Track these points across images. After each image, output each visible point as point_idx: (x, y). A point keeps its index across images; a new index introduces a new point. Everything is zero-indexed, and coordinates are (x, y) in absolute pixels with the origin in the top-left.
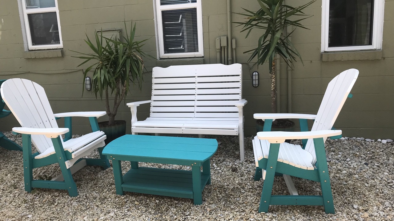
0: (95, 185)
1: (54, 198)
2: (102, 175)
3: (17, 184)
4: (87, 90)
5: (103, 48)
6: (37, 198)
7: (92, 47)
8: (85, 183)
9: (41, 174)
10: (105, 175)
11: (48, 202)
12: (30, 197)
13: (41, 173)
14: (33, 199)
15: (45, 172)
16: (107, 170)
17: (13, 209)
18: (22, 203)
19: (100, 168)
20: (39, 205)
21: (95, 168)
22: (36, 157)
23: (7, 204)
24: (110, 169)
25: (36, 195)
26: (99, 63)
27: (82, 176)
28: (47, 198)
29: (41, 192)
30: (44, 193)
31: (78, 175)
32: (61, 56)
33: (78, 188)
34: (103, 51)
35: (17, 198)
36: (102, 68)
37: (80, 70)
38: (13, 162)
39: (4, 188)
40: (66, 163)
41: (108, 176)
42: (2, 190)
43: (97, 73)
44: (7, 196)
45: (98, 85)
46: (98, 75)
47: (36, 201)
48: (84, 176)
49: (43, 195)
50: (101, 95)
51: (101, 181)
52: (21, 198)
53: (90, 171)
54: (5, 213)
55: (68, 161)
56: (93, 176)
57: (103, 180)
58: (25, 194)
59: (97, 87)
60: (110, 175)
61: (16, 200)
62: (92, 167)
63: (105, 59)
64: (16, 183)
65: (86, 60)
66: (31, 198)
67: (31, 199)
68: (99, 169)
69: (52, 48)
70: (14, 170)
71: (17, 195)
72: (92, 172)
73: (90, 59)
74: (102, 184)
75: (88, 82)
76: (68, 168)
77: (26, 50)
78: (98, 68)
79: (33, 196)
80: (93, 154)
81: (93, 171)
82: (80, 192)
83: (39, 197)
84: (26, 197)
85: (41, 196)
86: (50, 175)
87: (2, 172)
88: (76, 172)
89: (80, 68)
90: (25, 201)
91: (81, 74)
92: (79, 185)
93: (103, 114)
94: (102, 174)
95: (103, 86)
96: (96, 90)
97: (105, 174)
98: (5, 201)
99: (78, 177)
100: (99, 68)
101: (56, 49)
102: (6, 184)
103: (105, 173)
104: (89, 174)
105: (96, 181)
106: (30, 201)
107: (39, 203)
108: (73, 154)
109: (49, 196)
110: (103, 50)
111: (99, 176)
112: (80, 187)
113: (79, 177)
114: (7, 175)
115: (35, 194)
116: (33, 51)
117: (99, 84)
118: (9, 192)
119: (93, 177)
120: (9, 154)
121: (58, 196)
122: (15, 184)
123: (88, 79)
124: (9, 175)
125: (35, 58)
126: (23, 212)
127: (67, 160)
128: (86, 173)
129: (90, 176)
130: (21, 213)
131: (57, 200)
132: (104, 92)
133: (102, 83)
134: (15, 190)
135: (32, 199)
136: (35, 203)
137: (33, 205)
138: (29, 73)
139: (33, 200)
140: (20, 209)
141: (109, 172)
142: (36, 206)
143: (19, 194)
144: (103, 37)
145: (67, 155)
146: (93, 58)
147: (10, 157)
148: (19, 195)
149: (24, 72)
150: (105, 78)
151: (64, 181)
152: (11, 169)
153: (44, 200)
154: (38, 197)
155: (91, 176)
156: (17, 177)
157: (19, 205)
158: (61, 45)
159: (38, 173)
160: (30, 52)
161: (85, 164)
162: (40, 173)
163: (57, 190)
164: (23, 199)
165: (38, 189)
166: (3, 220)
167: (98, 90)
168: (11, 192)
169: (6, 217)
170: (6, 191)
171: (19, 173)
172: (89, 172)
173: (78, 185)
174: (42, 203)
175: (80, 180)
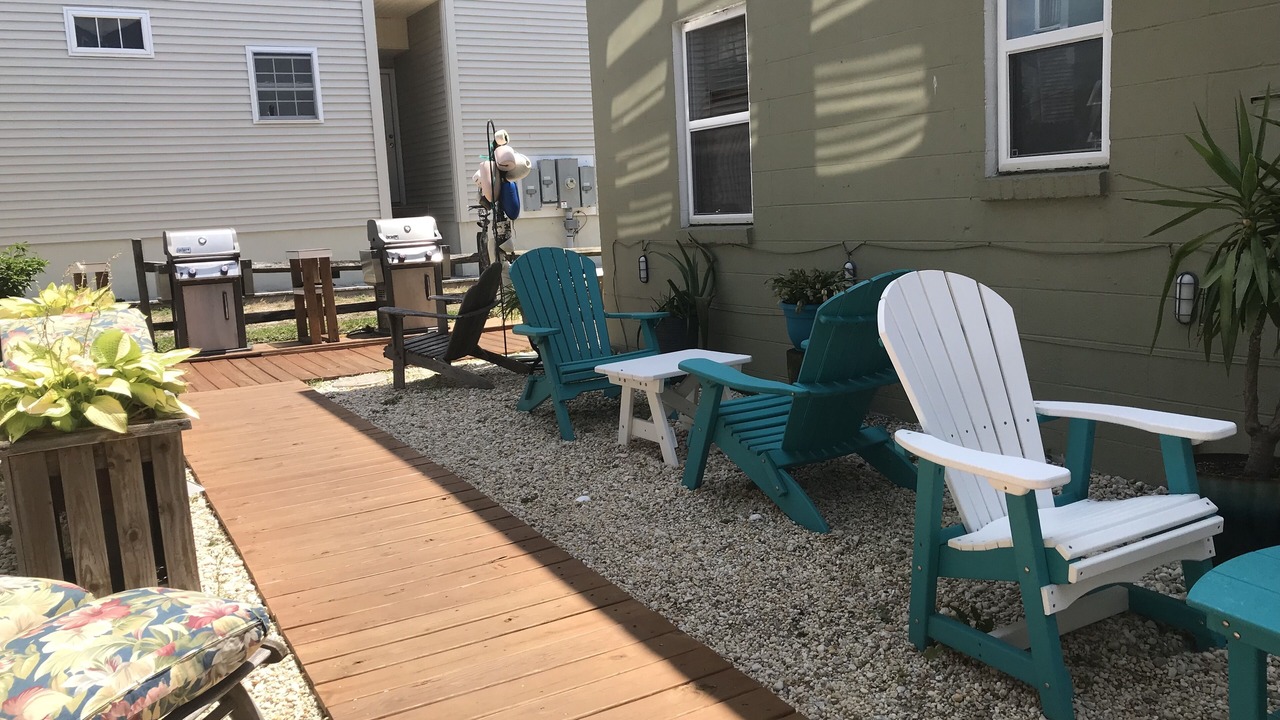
0: (1147, 701)
1: (989, 701)
2: (1183, 670)
3: (893, 608)
4: (1179, 320)
5: (1265, 166)
6: (937, 678)
7: (1217, 162)
8: (1108, 680)
9: (967, 595)
10: (1195, 676)
11: (968, 708)
12: (918, 666)
13: (966, 593)
14: (927, 677)
15: (981, 592)
16: (1207, 655)
17: (863, 690)
18: (893, 678)
19: (1180, 638)
20: (939, 707)
21: (1162, 630)
22: (954, 543)
23: (852, 667)
24: (1222, 655)
25: (937, 666)
26: (1237, 224)
27: (1105, 651)
28: (968, 693)
29: (954, 663)
30: (964, 667)
31: (1090, 642)
32: (1098, 193)
33: (1077, 691)
34: (1265, 177)
35: (882, 656)
36: (1246, 245)
37: (1161, 246)
38: (898, 529)
39: (855, 607)
40: (1045, 591)
41: (1210, 682)
42: (850, 612)
43: (1224, 263)
44: (856, 639)
45: (1219, 311)
46: (1226, 272)
47: (933, 689)
48: (1111, 650)
49: (957, 675)
50: (1228, 352)
51: (1176, 694)
52: (893, 661)
53: (1140, 637)
54: (840, 696)
55: (1054, 587)
56: (1147, 665)
57: (1185, 695)
58: (906, 651)
59: (1215, 315)
60: (1218, 681)
61: (879, 664)
62: (1149, 623)
63: (1268, 210)
64: (890, 602)
65: (1185, 211)
66: (922, 671)
67: (919, 675)
68: (1175, 640)
69: (1070, 166)
70: (896, 556)
71: (884, 644)
72: (1146, 643)
73: (1199, 208)
74: (1179, 710)
75: (1187, 293)
76: (1048, 612)
77: (989, 171)
78: (1231, 244)
79: (928, 666)
80: (1165, 569)
81: (1151, 640)
82: (1082, 710)
83: (946, 679)
84: (908, 663)
85: (950, 675)
86: (993, 609)
87: (862, 552)
88: (1085, 627)
89: (1161, 237)
90: (902, 677)
91: (1164, 261)
92: (1086, 684)
93: (1222, 432)
94: (1184, 665)
95: (1240, 317)
96: (1210, 330)
97: (1198, 672)
98: (849, 655)
99: (1087, 648)
100: (1236, 242)
101: (1087, 168)
102: (865, 596)
103: (1197, 667)
104: (1132, 650)
105: (1155, 686)
106: (915, 680)
107: (941, 701)
108: (1074, 568)
109: (976, 685)
110: (1262, 172)
111: (1172, 671)
112: (1086, 692)
113: (1091, 650)
114: (873, 568)
115: (934, 663)
116: (1009, 177)
117: (1224, 306)
118: (866, 628)
119: (1145, 669)
120: (895, 498)
121: (1004, 698)
122: (887, 604)
123: (1187, 279)
124: (878, 569)
125: (1013, 199)
126: (888, 714)
127: (1051, 583)
128: (1122, 645)
129: (1134, 660)
130: (882, 712)
131: (997, 710)
132: (1244, 337)
133: (1238, 305)
134: (883, 624)
135: (923, 675)
136: (930, 693)
137: (922, 698)
138: (990, 245)
139: (924, 681)
140: (883, 700)
141: (1217, 666)
142: (928, 704)
143: (889, 644)
144: (1270, 121)
145: (1051, 565)
146: (1215, 205)
147: (894, 510)
148: (889, 649)
149: (973, 244)
150: (1254, 287)
151: (1029, 650)
152: (888, 550)
153: (956, 696)
154: (940, 678)
155: (1138, 661)
156: (896, 584)
157: (884, 682)
158: (1101, 156)
159: (960, 590)
160: (1001, 178)
161: (1124, 606)
162: (963, 593)
163: (1003, 677)
164: (898, 667)
165: (946, 648)
166: (828, 715)
167: (1218, 329)
168: (869, 629)
169: (840, 710)
170: (858, 620)
171: (907, 571)
172: (1134, 640)
173: (1082, 680)
174: (950, 705)
175: (1093, 663)
